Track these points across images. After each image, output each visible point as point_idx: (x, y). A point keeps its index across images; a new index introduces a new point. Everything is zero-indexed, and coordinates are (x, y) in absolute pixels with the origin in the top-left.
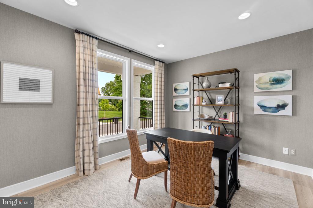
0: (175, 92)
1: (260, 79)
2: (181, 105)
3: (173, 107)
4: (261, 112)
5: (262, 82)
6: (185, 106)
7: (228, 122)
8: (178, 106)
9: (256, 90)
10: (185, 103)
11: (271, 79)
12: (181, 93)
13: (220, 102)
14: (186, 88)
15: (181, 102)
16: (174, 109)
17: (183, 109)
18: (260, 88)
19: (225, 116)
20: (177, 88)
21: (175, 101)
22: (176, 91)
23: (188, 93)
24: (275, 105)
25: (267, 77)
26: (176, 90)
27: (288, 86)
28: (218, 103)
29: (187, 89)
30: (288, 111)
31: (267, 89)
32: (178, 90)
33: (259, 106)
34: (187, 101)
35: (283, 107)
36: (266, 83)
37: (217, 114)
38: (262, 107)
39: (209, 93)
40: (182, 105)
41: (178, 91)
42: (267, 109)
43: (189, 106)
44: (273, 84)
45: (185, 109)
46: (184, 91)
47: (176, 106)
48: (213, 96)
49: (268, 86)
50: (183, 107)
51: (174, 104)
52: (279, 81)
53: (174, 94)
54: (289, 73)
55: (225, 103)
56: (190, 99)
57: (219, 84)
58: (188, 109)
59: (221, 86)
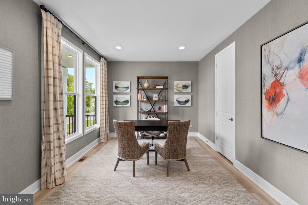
0: (116, 89)
1: (177, 85)
2: (122, 101)
3: (114, 103)
4: (178, 105)
5: (178, 86)
6: (127, 102)
7: (162, 112)
8: (119, 102)
9: (176, 91)
10: (126, 99)
11: (183, 85)
12: (122, 90)
13: (156, 99)
14: (127, 87)
15: (121, 98)
16: (115, 105)
17: (124, 105)
18: (177, 90)
19: (160, 109)
20: (118, 86)
21: (115, 98)
22: (117, 89)
23: (128, 91)
24: (184, 101)
25: (181, 83)
26: (116, 87)
27: (189, 90)
28: (154, 99)
29: (128, 88)
30: (189, 104)
31: (181, 91)
32: (119, 87)
33: (177, 101)
34: (128, 98)
35: (187, 102)
36: (180, 87)
37: (152, 107)
38: (179, 102)
39: (146, 91)
40: (123, 101)
41: (119, 89)
42: (180, 103)
43: (130, 102)
44: (183, 88)
45: (126, 105)
46: (125, 89)
47: (117, 102)
48: (150, 94)
49: (181, 89)
50: (124, 103)
51: (115, 100)
52: (185, 87)
53: (115, 91)
54: (190, 83)
55: (159, 99)
56: (131, 96)
57: (156, 85)
58: (129, 105)
59: (158, 87)
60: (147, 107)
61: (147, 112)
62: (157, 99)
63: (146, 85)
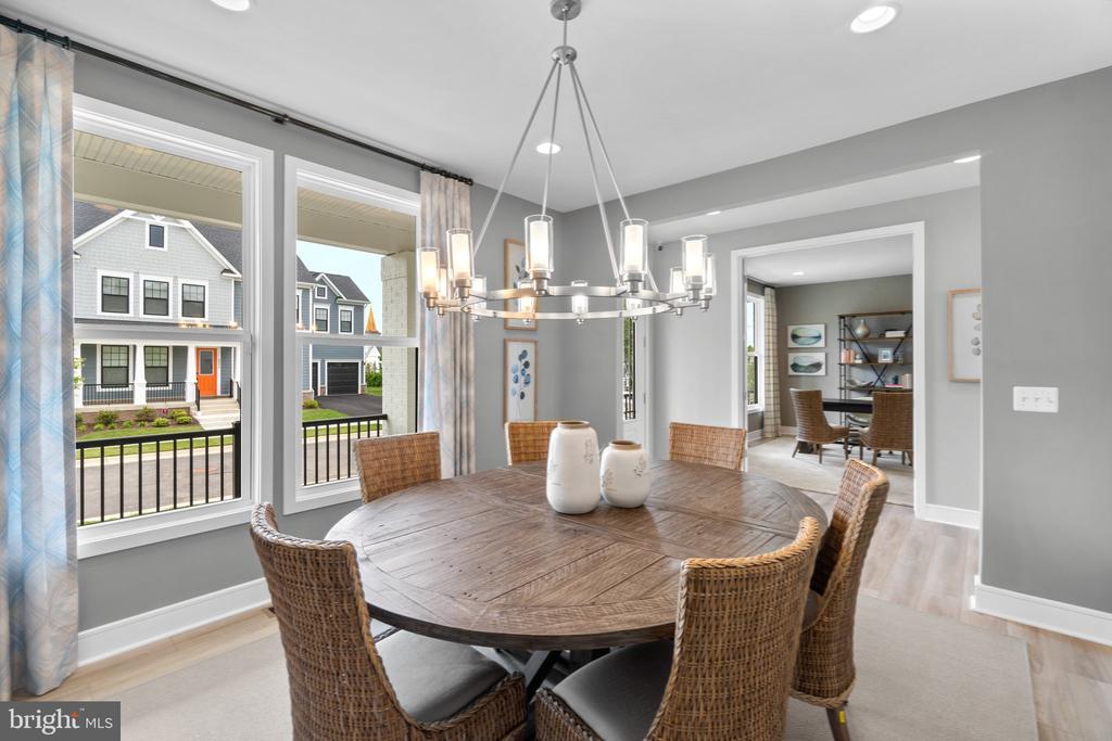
0: (794, 341)
2: (807, 364)
3: (790, 368)
6: (817, 366)
7: (901, 388)
8: (801, 366)
10: (815, 361)
12: (807, 343)
13: (886, 360)
14: (817, 335)
15: (805, 359)
16: (791, 372)
17: (811, 372)
19: (896, 381)
20: (799, 334)
21: (792, 358)
22: (796, 340)
23: (821, 343)
26: (795, 337)
28: (882, 360)
29: (819, 337)
32: (800, 337)
34: (820, 357)
37: (879, 378)
39: (864, 343)
40: (809, 364)
41: (800, 340)
43: (823, 367)
45: (816, 371)
46: (813, 340)
47: (795, 367)
48: (871, 349)
50: (810, 369)
51: (791, 362)
53: (791, 344)
55: (895, 360)
56: (826, 355)
57: (886, 330)
58: (822, 372)
59: (891, 334)
60: (865, 377)
61: (864, 387)
62: (889, 360)
63: (860, 331)
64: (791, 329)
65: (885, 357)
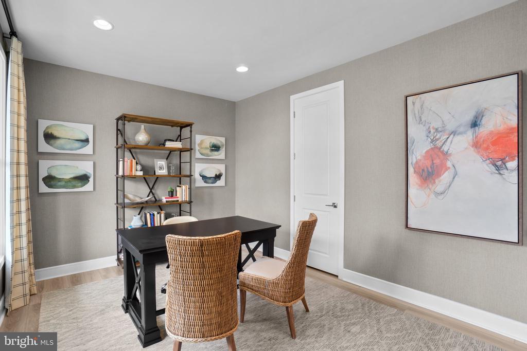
0: (48, 143)
1: (202, 142)
2: (68, 177)
3: (41, 184)
4: (203, 184)
5: (204, 145)
6: (84, 179)
8: (60, 180)
9: (198, 155)
10: (79, 173)
11: (211, 144)
12: (68, 147)
13: (162, 171)
14: (83, 138)
15: (65, 170)
16: (43, 188)
17: (74, 187)
18: (202, 154)
19: (172, 194)
20: (56, 133)
22: (52, 142)
23: (88, 149)
24: (214, 176)
25: (209, 140)
26: (49, 137)
27: (221, 155)
28: (159, 172)
29: (87, 141)
30: (221, 183)
31: (208, 155)
32: (59, 138)
33: (201, 176)
34: (86, 167)
35: (218, 177)
36: (207, 148)
37: (151, 191)
38: (204, 177)
40: (72, 176)
41: (58, 142)
42: (207, 180)
43: (91, 180)
44: (212, 150)
45: (82, 186)
46: (78, 144)
47: (50, 180)
49: (208, 151)
50: (74, 183)
51: (43, 173)
52: (216, 148)
53: (43, 146)
54: (223, 140)
56: (94, 163)
57: (166, 141)
58: (89, 187)
59: (169, 144)
60: (138, 192)
61: (138, 203)
62: (164, 172)
64: (43, 125)
65: (161, 168)
